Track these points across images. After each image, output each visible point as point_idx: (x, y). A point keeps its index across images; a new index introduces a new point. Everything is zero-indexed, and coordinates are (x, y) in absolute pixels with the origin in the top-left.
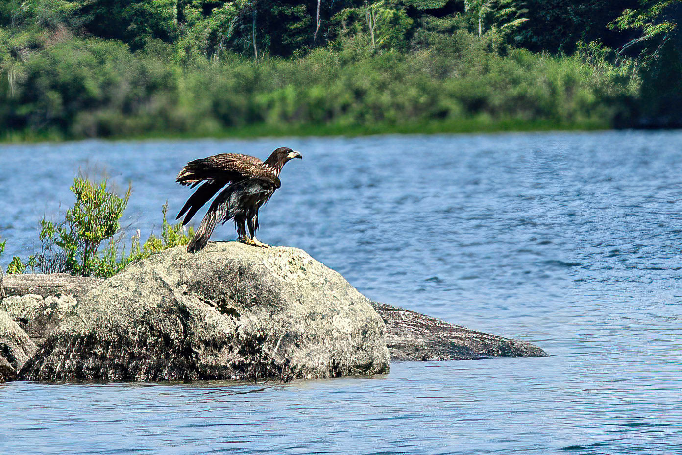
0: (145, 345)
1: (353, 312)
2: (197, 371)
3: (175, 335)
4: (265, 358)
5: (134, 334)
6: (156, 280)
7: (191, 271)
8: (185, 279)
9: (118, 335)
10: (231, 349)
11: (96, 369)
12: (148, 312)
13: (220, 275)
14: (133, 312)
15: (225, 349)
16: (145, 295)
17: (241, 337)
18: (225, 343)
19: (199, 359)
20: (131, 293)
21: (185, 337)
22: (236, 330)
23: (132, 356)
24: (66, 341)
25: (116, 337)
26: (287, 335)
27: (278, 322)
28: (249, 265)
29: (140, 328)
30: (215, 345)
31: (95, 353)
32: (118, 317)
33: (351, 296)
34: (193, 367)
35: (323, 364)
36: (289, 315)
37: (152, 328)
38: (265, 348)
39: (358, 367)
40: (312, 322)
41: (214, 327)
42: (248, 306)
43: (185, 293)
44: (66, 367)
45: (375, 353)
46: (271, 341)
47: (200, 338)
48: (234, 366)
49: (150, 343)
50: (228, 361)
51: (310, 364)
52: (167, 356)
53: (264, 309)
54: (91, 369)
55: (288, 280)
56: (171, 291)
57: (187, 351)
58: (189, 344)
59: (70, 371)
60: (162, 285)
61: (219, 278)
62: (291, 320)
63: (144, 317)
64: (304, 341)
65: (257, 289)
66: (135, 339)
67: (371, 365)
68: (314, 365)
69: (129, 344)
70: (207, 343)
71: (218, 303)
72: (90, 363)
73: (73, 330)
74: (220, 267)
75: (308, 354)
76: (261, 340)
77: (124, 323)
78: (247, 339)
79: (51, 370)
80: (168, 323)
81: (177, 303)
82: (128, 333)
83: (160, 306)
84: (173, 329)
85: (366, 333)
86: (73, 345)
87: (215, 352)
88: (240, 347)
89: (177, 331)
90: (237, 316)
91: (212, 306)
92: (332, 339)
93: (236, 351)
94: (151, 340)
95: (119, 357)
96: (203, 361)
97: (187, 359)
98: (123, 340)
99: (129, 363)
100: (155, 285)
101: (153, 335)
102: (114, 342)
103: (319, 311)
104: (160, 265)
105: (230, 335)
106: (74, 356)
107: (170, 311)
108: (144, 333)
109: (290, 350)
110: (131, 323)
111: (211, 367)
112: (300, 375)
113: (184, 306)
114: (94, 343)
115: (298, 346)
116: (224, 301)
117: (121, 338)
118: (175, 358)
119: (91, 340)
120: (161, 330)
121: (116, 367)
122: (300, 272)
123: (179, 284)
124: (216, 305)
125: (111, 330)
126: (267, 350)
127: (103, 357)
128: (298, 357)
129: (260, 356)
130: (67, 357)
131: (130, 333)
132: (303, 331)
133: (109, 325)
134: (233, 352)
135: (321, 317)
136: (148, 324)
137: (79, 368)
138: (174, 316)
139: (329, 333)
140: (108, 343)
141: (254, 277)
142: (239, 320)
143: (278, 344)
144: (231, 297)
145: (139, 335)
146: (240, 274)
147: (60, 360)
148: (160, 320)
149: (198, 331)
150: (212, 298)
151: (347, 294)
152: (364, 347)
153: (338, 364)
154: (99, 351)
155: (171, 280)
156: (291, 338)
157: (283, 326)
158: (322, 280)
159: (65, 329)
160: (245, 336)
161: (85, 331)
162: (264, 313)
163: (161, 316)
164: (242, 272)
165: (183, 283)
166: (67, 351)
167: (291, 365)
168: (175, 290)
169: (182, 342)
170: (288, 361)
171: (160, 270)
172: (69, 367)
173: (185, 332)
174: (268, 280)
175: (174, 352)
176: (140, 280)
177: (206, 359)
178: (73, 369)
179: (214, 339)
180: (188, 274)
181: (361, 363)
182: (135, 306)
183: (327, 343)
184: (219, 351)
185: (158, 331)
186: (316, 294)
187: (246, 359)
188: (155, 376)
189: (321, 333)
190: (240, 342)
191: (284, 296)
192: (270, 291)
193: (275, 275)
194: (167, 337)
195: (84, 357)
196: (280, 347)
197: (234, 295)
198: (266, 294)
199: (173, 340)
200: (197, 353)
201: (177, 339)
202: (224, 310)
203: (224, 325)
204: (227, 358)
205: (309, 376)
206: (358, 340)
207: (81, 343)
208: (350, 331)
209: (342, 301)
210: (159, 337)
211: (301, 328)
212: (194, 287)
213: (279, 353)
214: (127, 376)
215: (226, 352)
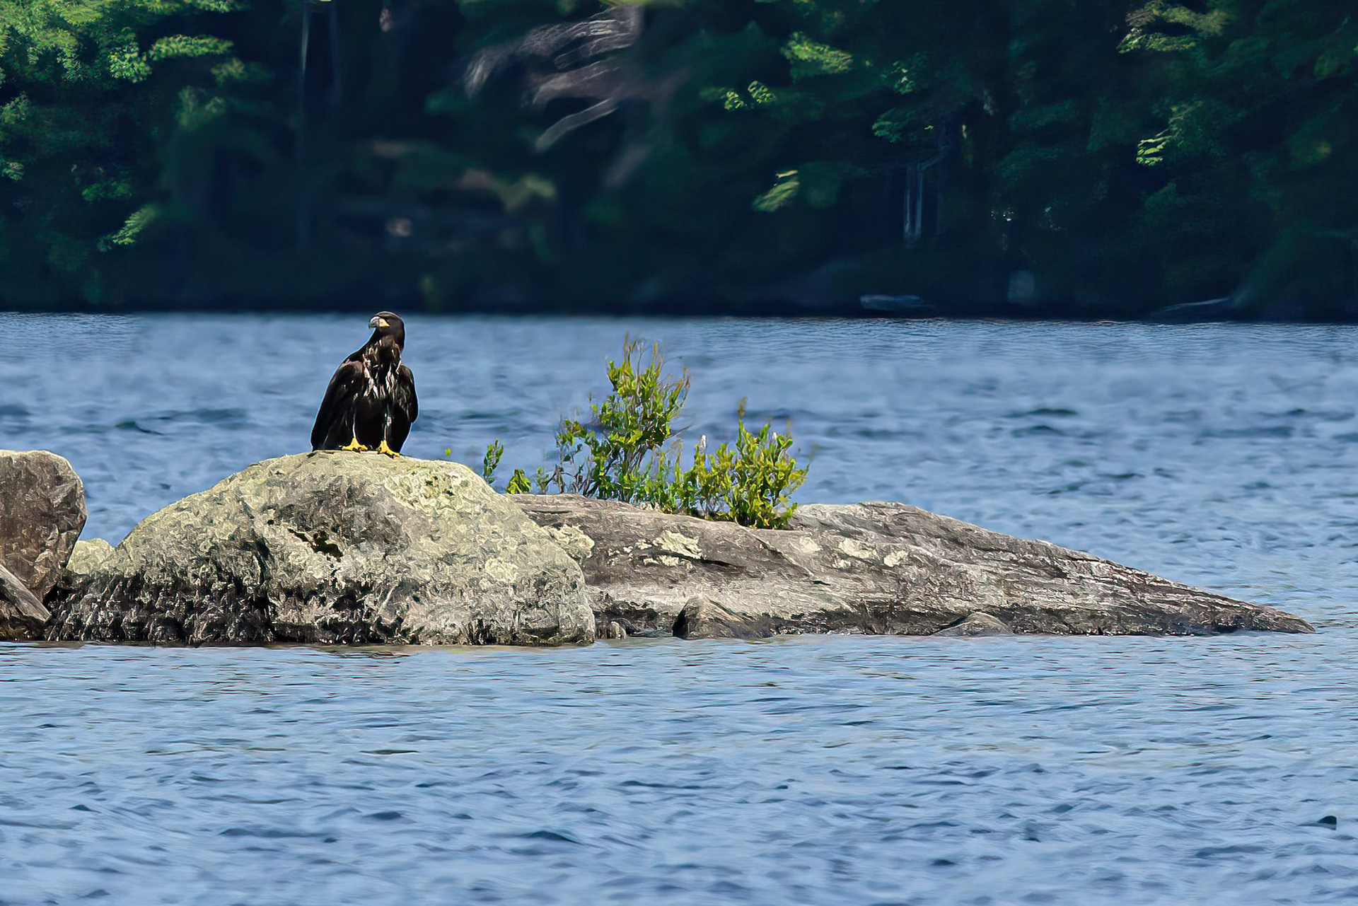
0: (208, 592)
1: (523, 554)
2: (272, 630)
3: (248, 579)
4: (368, 615)
5: (195, 576)
6: (238, 501)
7: (284, 491)
8: (273, 501)
9: (173, 577)
10: (323, 601)
11: (140, 624)
12: (215, 547)
13: (322, 498)
14: (196, 546)
15: (313, 602)
16: (217, 522)
17: (339, 585)
18: (314, 593)
19: (276, 614)
20: (198, 520)
21: (262, 582)
22: (333, 574)
23: (191, 608)
24: (104, 585)
25: (170, 579)
26: (402, 584)
27: (393, 565)
28: (362, 485)
29: (205, 569)
30: (299, 595)
31: (140, 602)
32: (174, 552)
33: (523, 531)
34: (268, 625)
35: (453, 626)
36: (410, 556)
37: (219, 569)
38: (368, 600)
39: (532, 632)
40: (448, 567)
41: (301, 570)
42: (356, 542)
43: (271, 522)
44: (100, 619)
45: (563, 613)
46: (379, 592)
47: (280, 584)
48: (324, 626)
49: (216, 590)
50: (316, 618)
51: (433, 626)
52: (237, 609)
53: (376, 547)
54: (134, 624)
55: (417, 507)
56: (252, 517)
57: (262, 602)
58: (265, 592)
59: (104, 627)
60: (242, 509)
61: (320, 502)
62: (411, 563)
63: (209, 553)
64: (428, 592)
65: (369, 517)
66: (196, 583)
67: (556, 629)
68: (438, 626)
69: (187, 590)
70: (289, 593)
71: (315, 536)
72: (132, 616)
73: (115, 568)
74: (323, 487)
75: (432, 612)
76: (366, 589)
77: (181, 562)
78: (346, 588)
79: (79, 624)
80: (242, 563)
81: (254, 535)
82: (186, 575)
83: (232, 538)
84: (247, 570)
85: (544, 584)
86: (112, 589)
87: (300, 604)
88: (336, 599)
89: (252, 575)
90: (338, 555)
91: (304, 539)
92: (476, 592)
93: (330, 604)
94: (217, 585)
95: (172, 608)
96: (281, 617)
97: (262, 612)
98: (179, 585)
99: (186, 617)
100: (234, 507)
101: (221, 579)
102: (168, 587)
103: (463, 552)
104: (251, 481)
105: (323, 581)
106: (112, 605)
107: (245, 546)
108: (208, 575)
109: (404, 605)
110: (191, 561)
111: (292, 626)
112: (414, 640)
113: (263, 539)
114: (140, 588)
115: (417, 599)
116: (323, 533)
117: (177, 582)
118: (246, 611)
119: (137, 583)
120: (232, 573)
121: (166, 622)
122: (442, 497)
123: (265, 509)
124: (311, 539)
125: (163, 570)
126: (371, 604)
127: (150, 608)
128: (415, 616)
129: (362, 612)
130: (101, 606)
131: (190, 575)
132: (428, 579)
133: (162, 563)
134: (324, 605)
135: (465, 560)
136: (215, 563)
137: (117, 622)
138: (249, 553)
139: (473, 582)
140: (158, 588)
141: (366, 501)
142: (339, 561)
143: (389, 596)
144: (334, 530)
145: (201, 579)
146: (350, 497)
147: (91, 610)
148: (231, 558)
149: (278, 573)
150: (308, 529)
151: (517, 529)
152: (540, 604)
153: (489, 627)
154: (146, 598)
155: (254, 503)
156: (410, 588)
157: (398, 572)
158: (477, 508)
159: (107, 568)
160: (344, 584)
161: (130, 572)
162: (377, 552)
163: (233, 552)
164: (351, 493)
165: (269, 508)
166: (103, 598)
167: (404, 626)
168: (258, 516)
169: (256, 589)
170: (400, 620)
171: (248, 489)
172: (104, 620)
173: (262, 574)
174: (384, 507)
175: (246, 603)
176: (218, 501)
177: (286, 615)
178: (109, 623)
179: (299, 587)
180: (280, 496)
181: (537, 626)
182: (200, 537)
183: (467, 598)
184: (306, 603)
185: (227, 573)
186: (463, 529)
187: (343, 616)
188: (217, 636)
189: (459, 582)
190: (336, 592)
191: (406, 529)
192: (387, 522)
193: (398, 500)
194: (238, 581)
195: (125, 606)
196: (391, 599)
197: (338, 526)
198: (380, 526)
199: (246, 587)
200: (274, 606)
201: (251, 585)
202: (321, 546)
203: (315, 567)
204: (315, 613)
205: (430, 641)
206: (529, 594)
207: (124, 587)
208: (512, 581)
209: (508, 539)
210: (229, 582)
211: (426, 575)
212: (285, 512)
213: (390, 608)
214: (180, 634)
215: (315, 605)
